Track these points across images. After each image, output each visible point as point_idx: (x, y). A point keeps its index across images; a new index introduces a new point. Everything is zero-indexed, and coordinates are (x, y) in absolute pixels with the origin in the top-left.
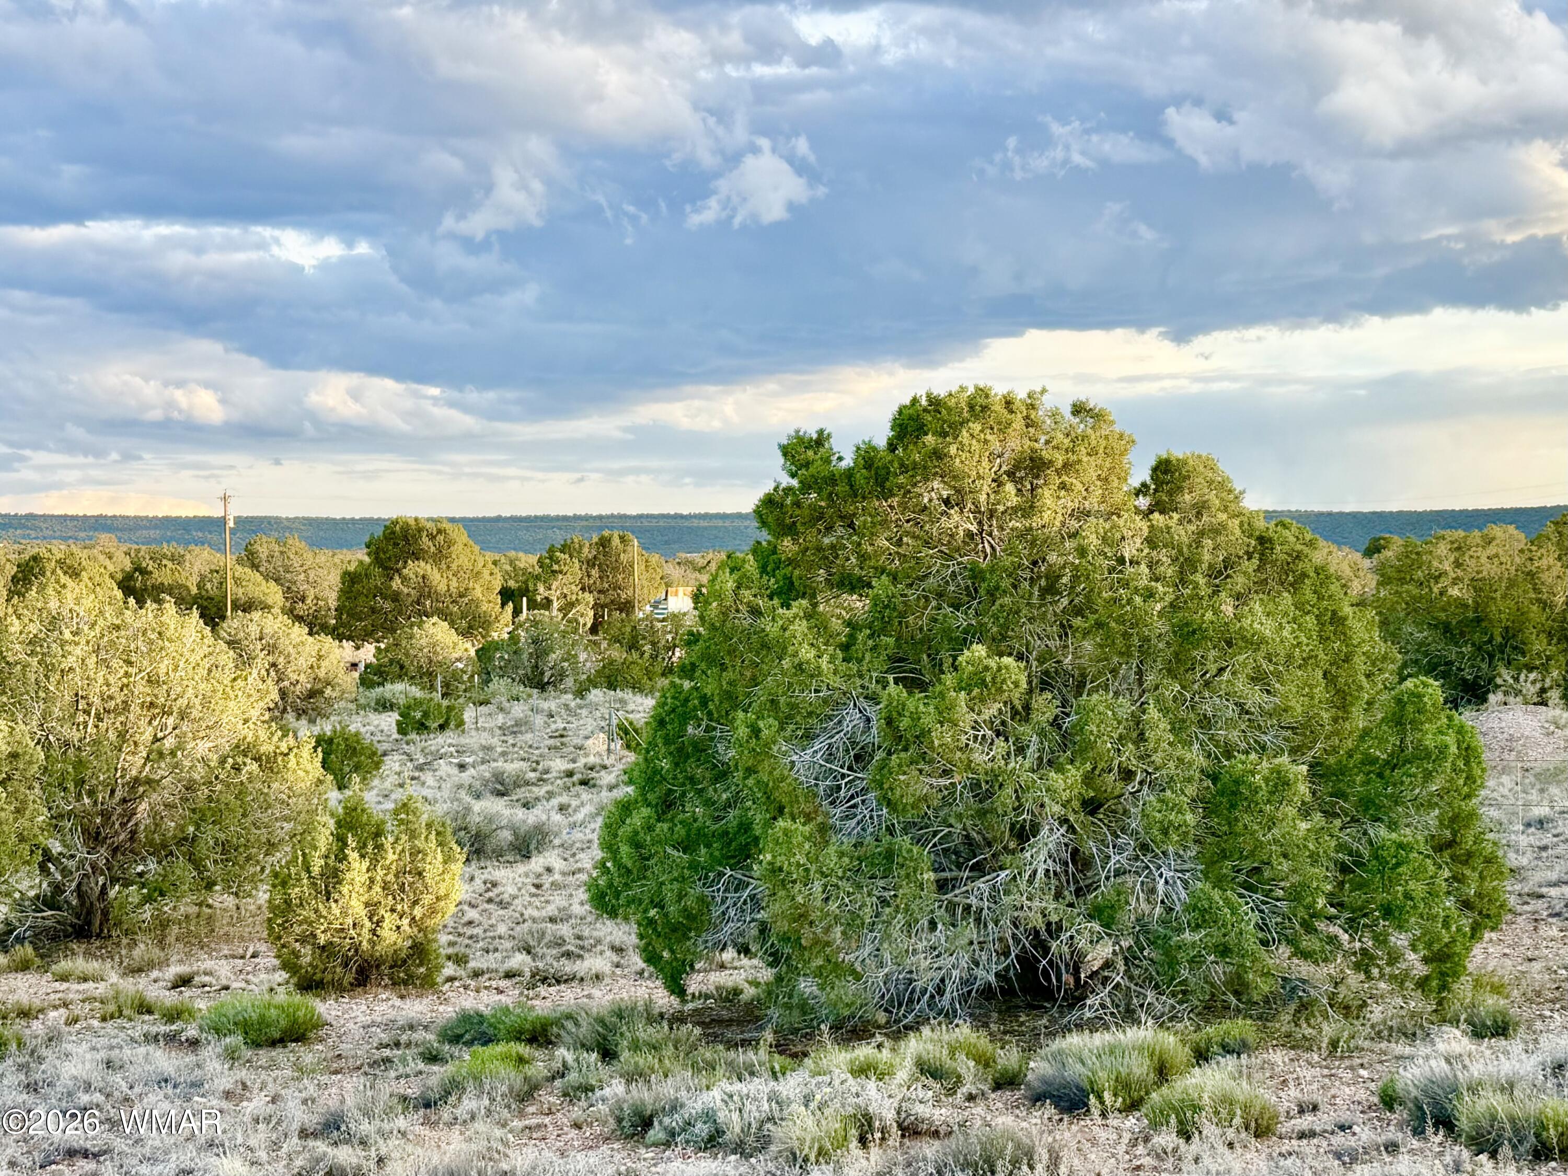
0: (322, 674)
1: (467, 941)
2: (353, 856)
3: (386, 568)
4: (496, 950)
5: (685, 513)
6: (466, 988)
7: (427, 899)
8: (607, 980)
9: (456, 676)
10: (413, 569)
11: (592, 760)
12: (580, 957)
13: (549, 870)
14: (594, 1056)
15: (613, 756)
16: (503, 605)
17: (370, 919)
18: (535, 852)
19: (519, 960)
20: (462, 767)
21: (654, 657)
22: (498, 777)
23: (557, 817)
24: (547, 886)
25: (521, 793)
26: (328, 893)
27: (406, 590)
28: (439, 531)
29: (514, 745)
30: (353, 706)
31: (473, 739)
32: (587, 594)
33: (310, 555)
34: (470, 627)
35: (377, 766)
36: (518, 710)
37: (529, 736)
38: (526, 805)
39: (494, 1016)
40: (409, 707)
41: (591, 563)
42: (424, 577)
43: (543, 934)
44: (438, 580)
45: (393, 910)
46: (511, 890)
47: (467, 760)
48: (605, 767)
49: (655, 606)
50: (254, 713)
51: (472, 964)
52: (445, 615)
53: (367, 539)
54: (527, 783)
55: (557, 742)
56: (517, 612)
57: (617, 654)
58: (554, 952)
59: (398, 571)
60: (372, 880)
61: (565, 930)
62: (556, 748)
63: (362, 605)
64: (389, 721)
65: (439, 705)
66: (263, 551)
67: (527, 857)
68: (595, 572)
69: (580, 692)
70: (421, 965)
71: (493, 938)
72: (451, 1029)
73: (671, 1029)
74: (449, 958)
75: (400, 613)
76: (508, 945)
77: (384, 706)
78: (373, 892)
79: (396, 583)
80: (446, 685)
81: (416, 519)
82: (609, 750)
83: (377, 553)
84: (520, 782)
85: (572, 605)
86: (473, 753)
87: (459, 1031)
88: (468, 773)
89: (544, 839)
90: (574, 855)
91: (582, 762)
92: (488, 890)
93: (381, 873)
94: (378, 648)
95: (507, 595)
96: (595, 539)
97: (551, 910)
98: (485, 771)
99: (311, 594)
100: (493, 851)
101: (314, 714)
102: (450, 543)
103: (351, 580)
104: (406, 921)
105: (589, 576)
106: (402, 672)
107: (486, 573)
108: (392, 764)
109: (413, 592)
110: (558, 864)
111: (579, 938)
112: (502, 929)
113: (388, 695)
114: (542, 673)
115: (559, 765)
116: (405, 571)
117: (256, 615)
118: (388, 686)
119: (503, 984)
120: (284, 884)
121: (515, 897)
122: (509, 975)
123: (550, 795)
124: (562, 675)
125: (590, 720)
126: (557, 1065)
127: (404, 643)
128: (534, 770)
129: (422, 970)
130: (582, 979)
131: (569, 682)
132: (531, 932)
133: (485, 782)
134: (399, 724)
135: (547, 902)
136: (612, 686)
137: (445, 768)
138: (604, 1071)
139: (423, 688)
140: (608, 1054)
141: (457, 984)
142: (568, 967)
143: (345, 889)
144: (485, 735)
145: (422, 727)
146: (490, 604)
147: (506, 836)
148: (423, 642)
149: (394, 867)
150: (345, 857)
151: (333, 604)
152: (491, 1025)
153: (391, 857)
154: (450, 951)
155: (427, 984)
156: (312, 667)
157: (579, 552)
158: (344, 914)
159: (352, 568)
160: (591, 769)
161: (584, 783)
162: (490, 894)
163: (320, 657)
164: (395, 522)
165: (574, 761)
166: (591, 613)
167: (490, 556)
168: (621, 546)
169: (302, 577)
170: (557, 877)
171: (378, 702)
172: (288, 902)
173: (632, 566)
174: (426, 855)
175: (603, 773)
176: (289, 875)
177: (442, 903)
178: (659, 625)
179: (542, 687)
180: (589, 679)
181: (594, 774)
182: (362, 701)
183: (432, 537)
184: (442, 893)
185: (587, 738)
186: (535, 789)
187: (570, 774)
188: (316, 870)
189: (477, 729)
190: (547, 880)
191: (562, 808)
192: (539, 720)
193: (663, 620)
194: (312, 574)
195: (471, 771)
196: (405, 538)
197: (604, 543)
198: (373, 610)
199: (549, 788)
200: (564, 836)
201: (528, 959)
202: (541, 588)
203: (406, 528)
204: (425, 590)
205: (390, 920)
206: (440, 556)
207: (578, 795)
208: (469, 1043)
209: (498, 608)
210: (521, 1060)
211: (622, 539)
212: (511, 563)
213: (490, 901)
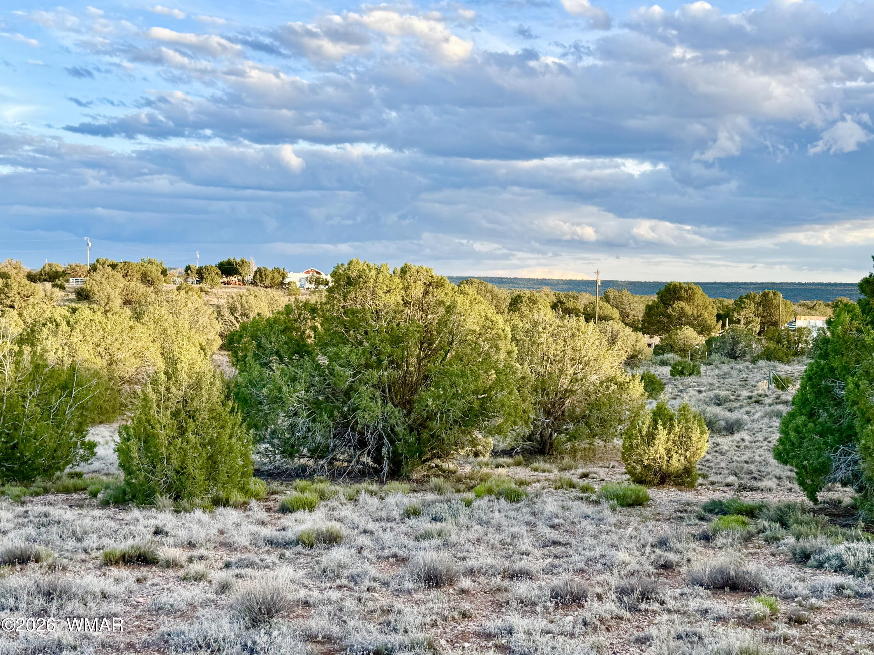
0: (637, 348)
1: (707, 469)
2: (661, 428)
3: (665, 304)
4: (720, 474)
5: (803, 282)
6: (708, 489)
7: (693, 449)
8: (774, 491)
9: (696, 351)
10: (679, 304)
11: (760, 392)
12: (760, 480)
13: (743, 440)
14: (778, 525)
15: (770, 391)
16: (717, 321)
17: (667, 455)
18: (736, 432)
19: (731, 479)
20: (700, 392)
21: (789, 348)
22: (717, 397)
23: (745, 417)
24: (742, 447)
25: (727, 405)
26: (649, 443)
27: (674, 314)
28: (690, 289)
29: (723, 384)
30: (650, 363)
31: (704, 380)
32: (757, 318)
33: (632, 297)
34: (702, 330)
35: (662, 389)
36: (725, 368)
37: (730, 380)
38: (730, 410)
39: (728, 503)
40: (676, 364)
41: (759, 304)
42: (682, 308)
43: (743, 468)
44: (688, 309)
45: (677, 453)
46: (726, 448)
47: (702, 389)
48: (767, 396)
49: (790, 324)
50: (616, 365)
51: (710, 479)
52: (692, 326)
53: (658, 291)
54: (731, 401)
55: (743, 383)
56: (724, 325)
57: (772, 345)
58: (748, 477)
59: (671, 305)
60: (668, 439)
61: (752, 467)
62: (743, 386)
63: (654, 320)
64: (666, 370)
65: (690, 365)
66: (611, 295)
67: (732, 433)
68: (761, 309)
69: (754, 362)
70: (688, 477)
71: (719, 468)
72: (708, 506)
73: (814, 516)
74: (700, 475)
75: (671, 323)
76: (727, 472)
77: (663, 363)
78: (668, 444)
79: (670, 311)
80: (692, 356)
81: (680, 283)
82: (769, 388)
83: (662, 297)
84: (726, 400)
85: (750, 322)
86: (704, 386)
87: (712, 508)
88: (702, 395)
89: (740, 426)
90: (754, 434)
91: (755, 393)
92: (715, 447)
93: (673, 436)
94: (661, 339)
95: (719, 317)
96: (761, 293)
97: (745, 458)
98: (711, 394)
99: (631, 314)
100: (717, 430)
101: (633, 365)
102: (694, 294)
103: (649, 309)
104: (682, 458)
105: (758, 310)
106: (672, 349)
107: (710, 307)
108: (669, 388)
109: (677, 314)
110: (747, 438)
111: (759, 471)
112: (723, 465)
113: (665, 359)
114: (736, 352)
115: (745, 393)
116: (674, 306)
117: (610, 322)
118: (666, 355)
119: (725, 489)
120: (630, 438)
121: (728, 451)
122: (728, 485)
123: (741, 407)
124: (744, 353)
125: (759, 374)
126: (760, 527)
127: (673, 336)
128: (733, 395)
129: (688, 479)
130: (762, 490)
131: (748, 357)
132: (737, 467)
133: (711, 399)
134: (671, 371)
135: (743, 454)
136: (769, 359)
137: (691, 392)
138: (783, 532)
139: (681, 356)
140: (784, 525)
141: (704, 487)
142: (756, 484)
143: (657, 442)
144: (709, 378)
145: (682, 373)
146: (711, 320)
147: (723, 423)
148: (682, 336)
149: (678, 434)
150: (657, 428)
151: (641, 318)
152: (726, 506)
153: (677, 429)
154: (700, 472)
155: (691, 486)
156: (633, 345)
157: (754, 299)
158: (656, 451)
159: (650, 303)
160: (760, 396)
161: (757, 402)
162: (716, 449)
163: (637, 341)
164: (670, 284)
165: (752, 392)
166: (759, 326)
167: (711, 300)
168: (773, 297)
169: (628, 306)
170: (747, 443)
171: (660, 362)
172: (631, 446)
173: (779, 306)
174: (692, 429)
175: (766, 398)
176: (632, 434)
177: (699, 451)
178: (791, 333)
179: (735, 358)
180: (758, 356)
181: (761, 398)
182: (654, 361)
183: (686, 291)
184: (699, 446)
185: (757, 382)
186: (734, 403)
187: (750, 398)
188: (644, 433)
189: (706, 375)
190: (742, 445)
191: (748, 413)
192: (735, 373)
193: (794, 331)
194: (632, 305)
195: (704, 394)
196: (675, 291)
197: (765, 295)
198: (659, 322)
199: (741, 403)
200: (749, 426)
201: (736, 479)
202: (736, 315)
203: (675, 286)
204: (682, 313)
205: (675, 457)
206: (690, 300)
207: (754, 408)
208: (717, 514)
209: (715, 323)
210: (744, 523)
211: (774, 294)
212: (721, 303)
213: (716, 451)
